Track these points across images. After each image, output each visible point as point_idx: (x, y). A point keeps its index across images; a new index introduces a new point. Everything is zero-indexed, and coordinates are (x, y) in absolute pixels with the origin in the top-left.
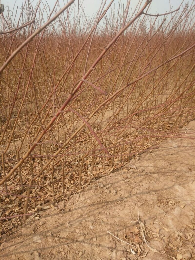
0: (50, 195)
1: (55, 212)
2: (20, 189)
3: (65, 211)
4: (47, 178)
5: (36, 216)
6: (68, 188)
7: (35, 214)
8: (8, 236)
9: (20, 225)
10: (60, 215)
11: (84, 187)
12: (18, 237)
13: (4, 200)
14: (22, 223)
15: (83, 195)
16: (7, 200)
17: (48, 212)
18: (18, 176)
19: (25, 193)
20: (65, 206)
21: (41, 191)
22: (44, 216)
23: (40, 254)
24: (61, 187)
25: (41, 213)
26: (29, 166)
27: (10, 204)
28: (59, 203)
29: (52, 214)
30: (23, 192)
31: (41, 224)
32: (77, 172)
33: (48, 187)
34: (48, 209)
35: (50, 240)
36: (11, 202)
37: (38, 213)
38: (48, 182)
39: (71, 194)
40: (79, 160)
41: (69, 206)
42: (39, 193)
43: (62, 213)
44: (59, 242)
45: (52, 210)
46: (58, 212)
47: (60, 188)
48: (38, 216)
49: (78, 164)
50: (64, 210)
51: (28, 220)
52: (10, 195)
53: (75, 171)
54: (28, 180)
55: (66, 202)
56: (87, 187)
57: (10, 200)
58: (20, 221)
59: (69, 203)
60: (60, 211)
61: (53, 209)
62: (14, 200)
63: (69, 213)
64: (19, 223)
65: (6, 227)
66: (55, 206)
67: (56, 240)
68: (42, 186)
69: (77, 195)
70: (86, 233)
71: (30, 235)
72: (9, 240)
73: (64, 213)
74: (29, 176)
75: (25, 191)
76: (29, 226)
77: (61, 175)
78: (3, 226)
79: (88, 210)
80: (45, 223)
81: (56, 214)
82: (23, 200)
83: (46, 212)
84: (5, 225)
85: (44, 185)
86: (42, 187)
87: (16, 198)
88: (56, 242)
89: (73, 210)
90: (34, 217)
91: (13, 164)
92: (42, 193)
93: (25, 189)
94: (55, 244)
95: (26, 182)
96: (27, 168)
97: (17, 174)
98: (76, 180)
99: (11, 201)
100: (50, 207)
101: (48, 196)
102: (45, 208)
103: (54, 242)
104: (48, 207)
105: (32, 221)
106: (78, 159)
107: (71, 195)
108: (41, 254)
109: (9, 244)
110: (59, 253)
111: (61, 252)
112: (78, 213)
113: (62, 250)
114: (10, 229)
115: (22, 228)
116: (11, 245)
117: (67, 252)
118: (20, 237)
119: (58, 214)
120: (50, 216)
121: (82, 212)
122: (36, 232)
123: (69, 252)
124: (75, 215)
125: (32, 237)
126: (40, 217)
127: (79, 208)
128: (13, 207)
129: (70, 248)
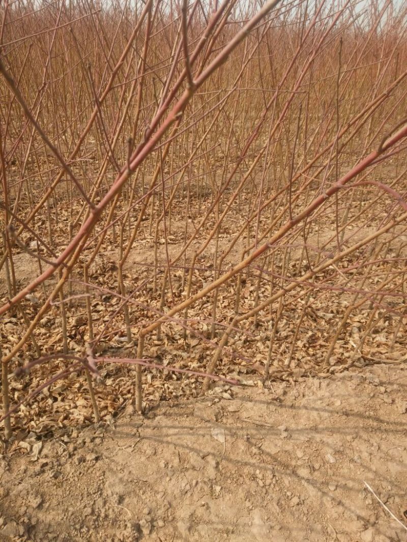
0: (260, 361)
1: (262, 398)
2: (208, 330)
3: (283, 403)
4: (261, 325)
5: (226, 391)
6: (298, 360)
7: (224, 386)
8: (170, 407)
9: (194, 396)
10: (272, 407)
11: (335, 370)
12: (187, 417)
13: (176, 340)
14: (198, 394)
15: (328, 385)
16: (181, 342)
17: (249, 391)
18: (209, 304)
19: (215, 340)
20: (285, 393)
21: (243, 347)
22: (240, 395)
23: (218, 464)
24: (285, 352)
25: (235, 389)
26: (232, 291)
27: (184, 350)
28: (274, 383)
29: (257, 399)
30: (212, 337)
31: (231, 409)
32: (325, 334)
33: (259, 344)
34: (251, 386)
35: (243, 448)
36: (187, 348)
37: (231, 387)
38: (262, 334)
39: (302, 374)
40: (335, 312)
41: (294, 398)
42: (240, 350)
43: (275, 405)
44: (258, 458)
45: (258, 392)
46: (269, 401)
47: (282, 354)
48: (229, 392)
49: (330, 319)
50: (281, 401)
51: (210, 392)
52: (189, 336)
53: (322, 331)
54: (225, 318)
55: (289, 387)
56: (341, 372)
57: (186, 343)
58: (195, 388)
59: (294, 391)
60: (273, 399)
61: (260, 391)
62: (193, 347)
63: (290, 410)
64: (194, 391)
65: (170, 390)
66: (265, 386)
67: (254, 452)
68: (249, 339)
69: (316, 381)
70: (317, 466)
71: (209, 421)
72: (170, 415)
73: (281, 406)
74: (228, 311)
75: (215, 336)
76: (210, 405)
77: (290, 329)
78: (166, 385)
79: (332, 420)
80: (238, 411)
81: (264, 402)
82: (208, 352)
83: (246, 391)
84: (169, 386)
85: (253, 338)
86: (248, 341)
87: (197, 345)
88: (253, 455)
89: (299, 408)
90: (222, 392)
91: (204, 279)
92: (246, 352)
93: (217, 333)
94: (247, 459)
95: (221, 321)
96: (229, 295)
97: (208, 302)
98: (319, 349)
99: (188, 346)
100: (256, 385)
101: (256, 361)
102: (245, 383)
103: (248, 453)
104: (250, 382)
105: (216, 397)
106: (334, 309)
107: (302, 376)
108: (220, 467)
109: (169, 423)
110: (254, 480)
111: (257, 477)
112: (309, 419)
113: (260, 476)
114: (176, 397)
115: (196, 402)
116: (172, 425)
117: (270, 485)
118: (190, 417)
119: (269, 403)
120: (251, 401)
121: (318, 419)
122: (220, 421)
123: (272, 486)
124: (302, 421)
125: (210, 427)
126: (232, 395)
127: (313, 409)
128: (189, 359)
129: (277, 479)
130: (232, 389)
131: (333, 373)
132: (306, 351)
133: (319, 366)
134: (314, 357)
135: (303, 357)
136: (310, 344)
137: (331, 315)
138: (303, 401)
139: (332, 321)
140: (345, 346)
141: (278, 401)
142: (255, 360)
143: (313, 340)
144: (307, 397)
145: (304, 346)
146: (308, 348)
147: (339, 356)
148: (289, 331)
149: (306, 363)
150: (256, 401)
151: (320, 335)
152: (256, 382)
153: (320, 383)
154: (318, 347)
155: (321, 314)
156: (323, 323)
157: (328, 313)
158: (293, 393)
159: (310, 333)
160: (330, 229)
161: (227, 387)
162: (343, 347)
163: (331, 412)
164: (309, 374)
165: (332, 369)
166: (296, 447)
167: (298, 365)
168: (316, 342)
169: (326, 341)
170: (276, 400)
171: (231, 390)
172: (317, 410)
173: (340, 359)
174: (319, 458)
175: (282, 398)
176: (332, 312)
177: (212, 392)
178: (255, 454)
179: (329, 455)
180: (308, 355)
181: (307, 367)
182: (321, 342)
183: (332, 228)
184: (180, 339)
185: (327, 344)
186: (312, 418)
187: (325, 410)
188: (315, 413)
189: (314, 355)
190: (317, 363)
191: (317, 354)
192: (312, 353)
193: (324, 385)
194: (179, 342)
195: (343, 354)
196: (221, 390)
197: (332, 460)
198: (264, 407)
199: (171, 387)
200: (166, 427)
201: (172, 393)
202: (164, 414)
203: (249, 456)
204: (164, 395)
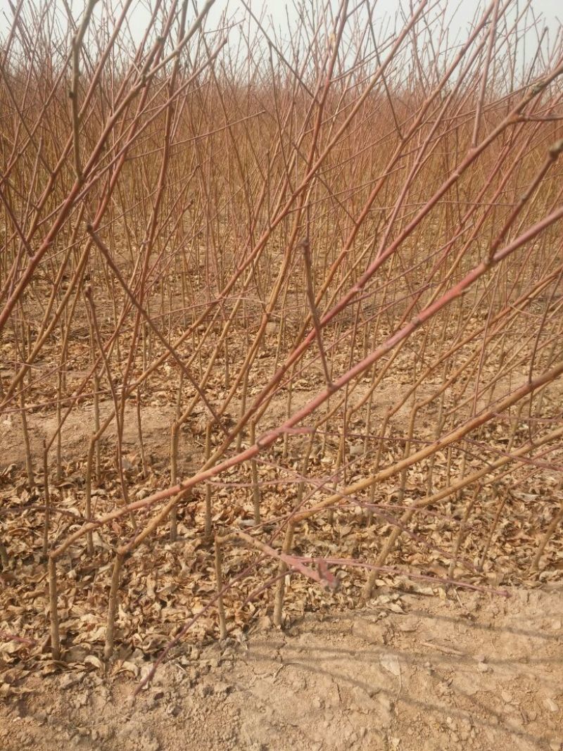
0: (438, 560)
1: (446, 613)
2: (363, 513)
3: (476, 622)
4: (436, 509)
5: (394, 601)
6: (491, 559)
7: (391, 593)
8: (319, 621)
9: (350, 606)
10: (461, 627)
11: (547, 577)
12: (344, 636)
13: (319, 526)
14: (355, 604)
16: (327, 528)
17: (426, 603)
18: (360, 476)
19: (373, 527)
20: (478, 608)
21: (413, 539)
22: (415, 609)
23: (392, 705)
24: (472, 548)
25: (407, 598)
26: (391, 458)
27: (332, 541)
28: (461, 592)
29: (439, 614)
30: (369, 523)
31: (404, 627)
32: (527, 524)
33: (435, 536)
34: (429, 595)
35: (425, 684)
36: (335, 538)
37: (401, 595)
38: (441, 523)
39: (501, 581)
40: (538, 492)
42: (409, 543)
43: (465, 623)
44: (448, 700)
45: (440, 605)
46: (457, 618)
47: (467, 551)
48: (399, 602)
49: (532, 502)
50: (473, 619)
51: (373, 602)
52: (337, 521)
53: (521, 519)
54: (384, 497)
55: (483, 599)
56: (556, 580)
57: (334, 531)
58: (352, 595)
59: (492, 606)
60: (462, 616)
61: (443, 603)
62: (343, 536)
63: (489, 633)
64: (350, 599)
65: (316, 597)
66: (448, 597)
67: (442, 691)
68: (420, 528)
69: (522, 593)
70: (532, 714)
71: (375, 643)
72: (320, 632)
73: (475, 626)
74: (388, 487)
75: (373, 523)
76: (374, 620)
77: (476, 516)
78: (310, 590)
80: (415, 631)
81: (449, 620)
82: (365, 545)
83: (423, 602)
84: (315, 591)
85: (427, 527)
86: (419, 531)
87: (349, 534)
88: (441, 696)
89: (500, 629)
90: (388, 603)
91: (351, 440)
92: (418, 546)
93: (375, 518)
94: (433, 700)
95: (379, 501)
96: (386, 464)
97: (358, 472)
98: (519, 546)
99: (337, 534)
100: (436, 595)
101: (433, 560)
102: (420, 590)
103: (433, 692)
104: (428, 590)
105: (382, 610)
106: (537, 487)
107: (501, 584)
108: (396, 710)
109: (321, 644)
110: (445, 731)
111: (448, 728)
112: (515, 646)
113: (453, 726)
114: (326, 607)
115: (355, 615)
116: (324, 646)
117: (467, 740)
118: (348, 637)
119: (457, 622)
120: (431, 617)
121: (529, 647)
122: (389, 643)
123: (470, 741)
124: (506, 648)
125: (378, 652)
126: (403, 607)
127: (521, 632)
128: (340, 554)
129: (477, 731)
130: (402, 598)
131: (544, 580)
132: (501, 548)
133: (522, 569)
134: (513, 557)
135: (498, 556)
136: (506, 537)
137: (533, 497)
138: (506, 621)
139: (535, 505)
140: (556, 542)
141: (469, 619)
142: (431, 558)
143: (510, 532)
144: (510, 615)
145: (499, 540)
146: (504, 544)
147: (550, 556)
148: (476, 518)
149: (503, 565)
150: (438, 618)
151: (520, 526)
152: (436, 590)
153: (528, 595)
154: (518, 541)
155: (518, 493)
156: (522, 507)
157: (527, 493)
158: (490, 607)
159: (505, 522)
160: (521, 373)
161: (395, 596)
162: (554, 544)
163: (548, 637)
164: (510, 581)
165: (543, 575)
166: (501, 687)
167: (493, 568)
168: (514, 535)
169: (529, 533)
170: (467, 616)
171: (401, 600)
172: (526, 633)
173: (551, 560)
174: (535, 704)
175: (475, 614)
176: (534, 492)
177: (376, 602)
178: (443, 694)
179: (548, 700)
180: (505, 552)
181: (505, 570)
182: (521, 534)
183: (524, 372)
184: (325, 525)
185: (530, 538)
186: (520, 645)
187: (539, 635)
188: (524, 639)
189: (512, 553)
190: (520, 566)
191: (517, 552)
192: (510, 550)
193: (534, 598)
194: (323, 528)
195: (555, 553)
196: (388, 600)
197: (553, 708)
198: (451, 626)
199: (318, 593)
200: (317, 649)
201: (319, 601)
202: (312, 631)
203: (436, 697)
204: (309, 603)
